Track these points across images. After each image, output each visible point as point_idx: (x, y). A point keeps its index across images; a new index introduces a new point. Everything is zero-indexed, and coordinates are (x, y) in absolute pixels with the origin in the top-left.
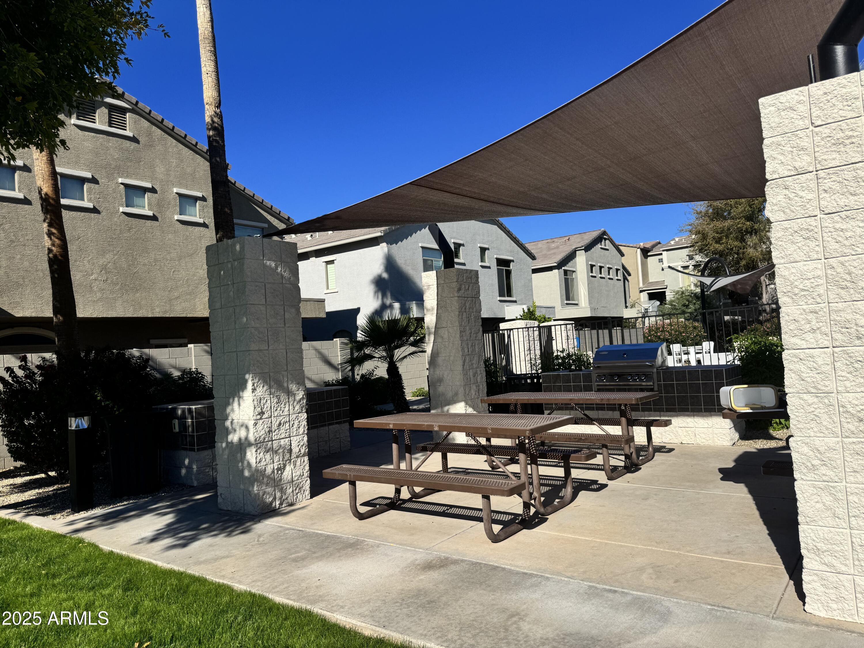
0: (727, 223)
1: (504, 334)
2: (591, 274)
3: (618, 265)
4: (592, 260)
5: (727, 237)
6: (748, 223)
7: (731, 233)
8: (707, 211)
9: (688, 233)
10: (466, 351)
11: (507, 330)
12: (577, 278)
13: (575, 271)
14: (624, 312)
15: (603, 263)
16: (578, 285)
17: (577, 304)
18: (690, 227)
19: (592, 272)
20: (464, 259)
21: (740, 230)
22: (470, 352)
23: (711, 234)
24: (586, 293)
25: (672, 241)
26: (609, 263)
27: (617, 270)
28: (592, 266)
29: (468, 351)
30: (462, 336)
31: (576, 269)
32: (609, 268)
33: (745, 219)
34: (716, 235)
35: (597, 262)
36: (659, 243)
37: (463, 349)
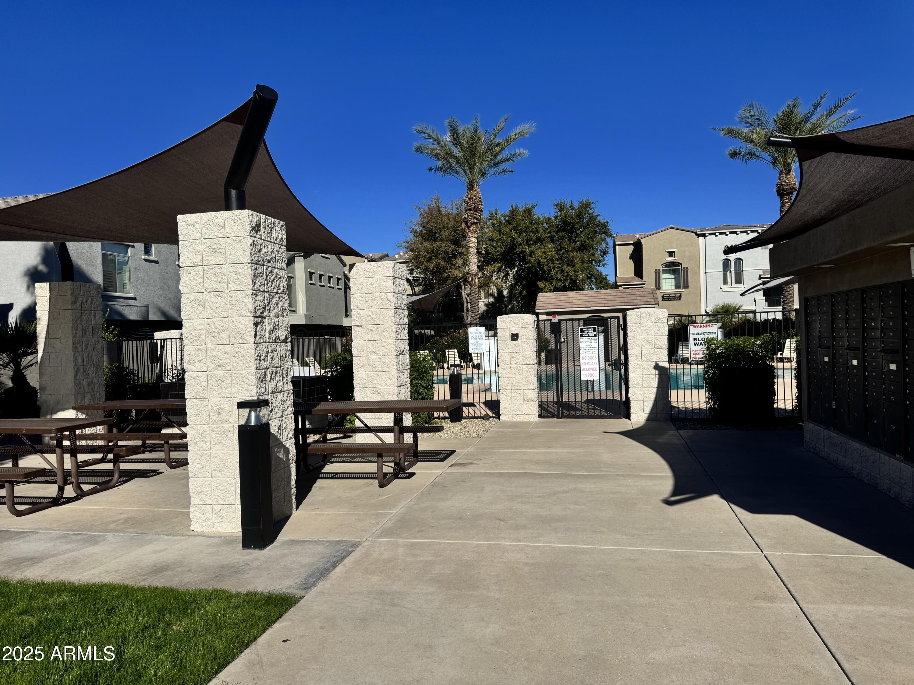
0: (437, 245)
1: (157, 343)
2: (309, 282)
3: (340, 274)
4: (312, 267)
5: (436, 257)
6: (453, 246)
7: (440, 254)
8: (422, 231)
9: (405, 250)
10: (80, 361)
11: (161, 340)
12: (295, 284)
13: (293, 277)
14: (344, 320)
15: (323, 271)
16: (296, 291)
17: (294, 311)
18: (407, 245)
19: (311, 279)
20: (156, 256)
21: (446, 252)
22: (85, 363)
23: (423, 253)
24: (304, 300)
25: (397, 254)
26: (330, 272)
27: (338, 279)
28: (311, 274)
29: (83, 362)
30: (76, 347)
31: (295, 274)
32: (330, 277)
33: (451, 243)
34: (427, 254)
35: (317, 270)
36: (387, 255)
37: (76, 360)
